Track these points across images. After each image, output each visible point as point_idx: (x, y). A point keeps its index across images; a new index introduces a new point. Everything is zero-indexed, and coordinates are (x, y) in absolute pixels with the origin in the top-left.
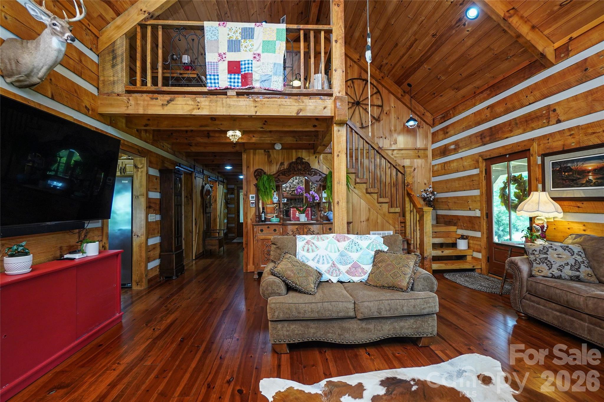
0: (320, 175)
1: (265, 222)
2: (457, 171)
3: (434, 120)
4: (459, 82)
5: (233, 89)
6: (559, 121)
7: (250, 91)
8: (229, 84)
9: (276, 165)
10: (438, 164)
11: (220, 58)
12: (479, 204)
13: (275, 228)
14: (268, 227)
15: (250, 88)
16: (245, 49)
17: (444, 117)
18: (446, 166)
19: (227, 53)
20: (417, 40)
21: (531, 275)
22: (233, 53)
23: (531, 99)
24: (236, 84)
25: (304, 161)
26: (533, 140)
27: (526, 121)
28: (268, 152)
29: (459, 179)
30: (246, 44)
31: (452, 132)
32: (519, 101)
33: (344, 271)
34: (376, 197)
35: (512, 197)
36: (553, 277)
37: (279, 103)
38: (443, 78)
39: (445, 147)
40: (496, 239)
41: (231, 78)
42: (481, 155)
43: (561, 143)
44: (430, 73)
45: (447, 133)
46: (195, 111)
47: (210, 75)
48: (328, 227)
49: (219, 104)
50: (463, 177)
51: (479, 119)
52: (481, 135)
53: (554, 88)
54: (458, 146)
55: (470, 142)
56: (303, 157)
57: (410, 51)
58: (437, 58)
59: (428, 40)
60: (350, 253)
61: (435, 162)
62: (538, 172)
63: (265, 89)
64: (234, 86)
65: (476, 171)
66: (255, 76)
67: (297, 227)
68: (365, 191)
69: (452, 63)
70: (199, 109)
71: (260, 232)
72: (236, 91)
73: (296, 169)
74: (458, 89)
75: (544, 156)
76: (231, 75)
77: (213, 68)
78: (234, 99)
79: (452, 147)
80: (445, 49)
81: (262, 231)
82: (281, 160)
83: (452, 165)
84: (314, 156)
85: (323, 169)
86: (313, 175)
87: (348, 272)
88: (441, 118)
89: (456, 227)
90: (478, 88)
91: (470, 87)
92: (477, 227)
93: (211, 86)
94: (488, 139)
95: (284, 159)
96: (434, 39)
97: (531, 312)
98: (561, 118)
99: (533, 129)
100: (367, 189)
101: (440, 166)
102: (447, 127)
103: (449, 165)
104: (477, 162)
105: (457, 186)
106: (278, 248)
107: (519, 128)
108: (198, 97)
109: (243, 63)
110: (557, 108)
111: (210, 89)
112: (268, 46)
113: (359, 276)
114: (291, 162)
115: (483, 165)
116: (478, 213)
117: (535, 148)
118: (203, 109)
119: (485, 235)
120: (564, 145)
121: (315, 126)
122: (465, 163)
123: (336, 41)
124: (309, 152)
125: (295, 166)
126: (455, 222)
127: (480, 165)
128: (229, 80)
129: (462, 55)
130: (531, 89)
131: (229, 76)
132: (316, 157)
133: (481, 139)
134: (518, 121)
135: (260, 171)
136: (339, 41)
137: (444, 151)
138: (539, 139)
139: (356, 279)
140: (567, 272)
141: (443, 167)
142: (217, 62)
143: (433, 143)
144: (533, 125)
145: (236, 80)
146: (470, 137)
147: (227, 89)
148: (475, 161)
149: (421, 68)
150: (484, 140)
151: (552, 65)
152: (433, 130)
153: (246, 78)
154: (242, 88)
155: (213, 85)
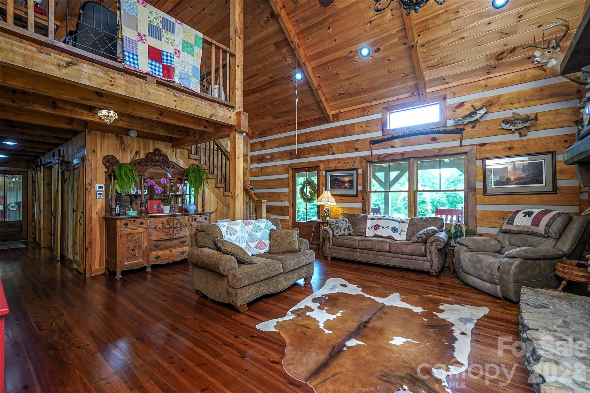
0: (178, 169)
1: (119, 216)
2: (272, 174)
3: (252, 134)
4: (278, 113)
5: (154, 76)
6: (333, 154)
7: (170, 84)
8: (150, 70)
9: (131, 153)
10: (256, 168)
11: (139, 38)
12: (288, 198)
13: (141, 221)
14: (134, 221)
15: (170, 81)
16: (167, 40)
17: (261, 134)
18: (263, 170)
19: (147, 36)
20: (258, 75)
21: (334, 236)
22: (154, 39)
23: (321, 138)
24: (157, 73)
25: (162, 153)
26: (321, 161)
27: (318, 150)
28: (121, 137)
29: (274, 180)
30: (167, 36)
31: (269, 146)
32: (313, 137)
33: (253, 247)
34: (222, 191)
35: (308, 194)
36: (342, 235)
37: (196, 104)
38: (268, 107)
39: (262, 156)
40: (297, 220)
41: (152, 65)
42: (290, 165)
43: (334, 165)
44: (260, 101)
45: (264, 146)
46: (107, 86)
47: (129, 52)
48: (194, 218)
49: (138, 87)
50: (277, 179)
51: (289, 142)
52: (290, 153)
53: (332, 135)
54: (273, 156)
55: (282, 156)
56: (161, 149)
57: (251, 79)
58: (268, 92)
59: (265, 79)
60: (255, 233)
61: (253, 166)
62: (322, 180)
63: (185, 87)
64: (155, 74)
65: (286, 176)
66: (177, 72)
67: (166, 218)
68: (214, 186)
69: (278, 100)
70: (112, 85)
71: (124, 226)
72: (157, 79)
73: (154, 160)
74: (276, 118)
75: (327, 171)
76: (152, 61)
77: (131, 45)
78: (154, 87)
79: (269, 157)
80: (276, 90)
81: (126, 225)
82: (136, 149)
83: (268, 170)
84: (172, 150)
85: (180, 163)
86: (171, 168)
87: (256, 247)
88: (259, 134)
89: (270, 214)
90: (289, 121)
91: (284, 119)
92: (285, 213)
93: (128, 64)
94: (294, 156)
95: (140, 148)
96: (270, 80)
97: (334, 255)
98: (335, 152)
99: (321, 155)
100: (215, 184)
101: (258, 169)
102: (264, 142)
103: (265, 169)
104: (287, 170)
105: (272, 185)
106: (208, 234)
107: (313, 153)
108: (111, 72)
109: (165, 53)
110: (333, 146)
111: (129, 68)
112: (187, 47)
113: (264, 249)
114: (148, 152)
115: (290, 172)
116: (287, 204)
117: (322, 166)
118: (117, 86)
119: (292, 218)
120: (335, 167)
121: (205, 127)
122: (278, 170)
123: (238, 66)
124: (167, 145)
125: (153, 157)
126: (270, 210)
127: (289, 172)
128: (150, 66)
129: (285, 98)
130: (321, 132)
131: (150, 62)
132: (173, 151)
133: (290, 155)
134: (313, 149)
135: (111, 157)
136: (240, 67)
137: (261, 159)
138: (324, 161)
139: (262, 251)
140: (347, 232)
141: (260, 171)
142: (136, 41)
143: (252, 151)
144: (321, 153)
145: (157, 69)
146: (282, 152)
147: (148, 74)
148: (286, 169)
149: (255, 94)
150: (292, 156)
151: (331, 122)
152: (252, 141)
153: (168, 70)
154: (163, 78)
155: (132, 65)
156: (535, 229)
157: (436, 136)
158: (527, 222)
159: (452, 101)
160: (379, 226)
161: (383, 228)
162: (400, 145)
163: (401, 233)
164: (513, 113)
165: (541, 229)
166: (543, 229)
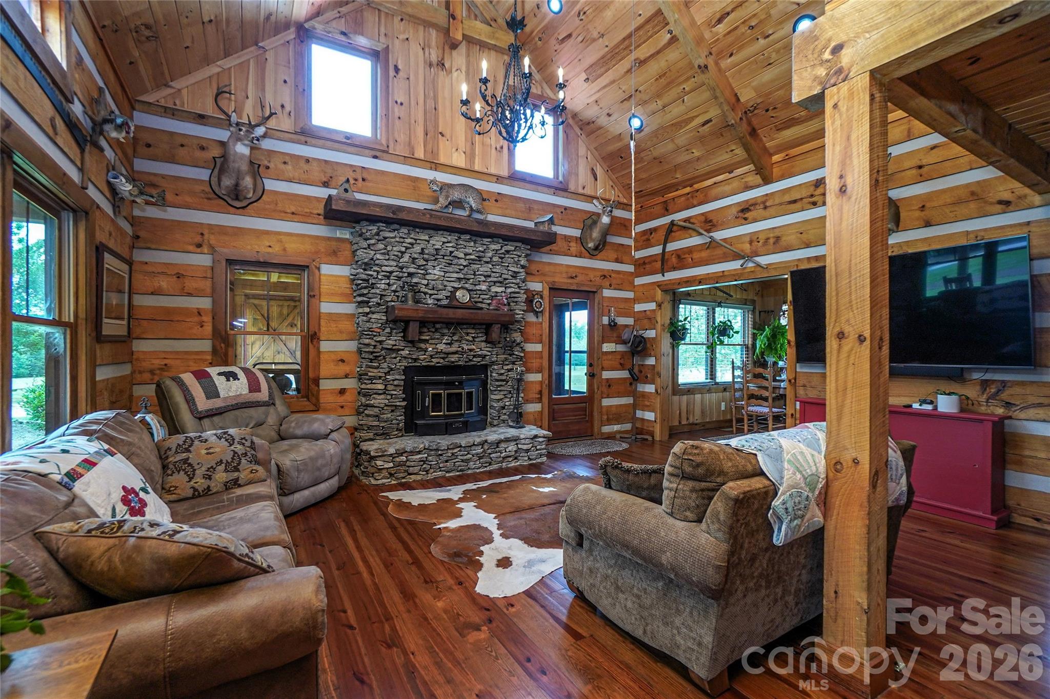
156: (254, 397)
165: (264, 395)
166: (267, 394)
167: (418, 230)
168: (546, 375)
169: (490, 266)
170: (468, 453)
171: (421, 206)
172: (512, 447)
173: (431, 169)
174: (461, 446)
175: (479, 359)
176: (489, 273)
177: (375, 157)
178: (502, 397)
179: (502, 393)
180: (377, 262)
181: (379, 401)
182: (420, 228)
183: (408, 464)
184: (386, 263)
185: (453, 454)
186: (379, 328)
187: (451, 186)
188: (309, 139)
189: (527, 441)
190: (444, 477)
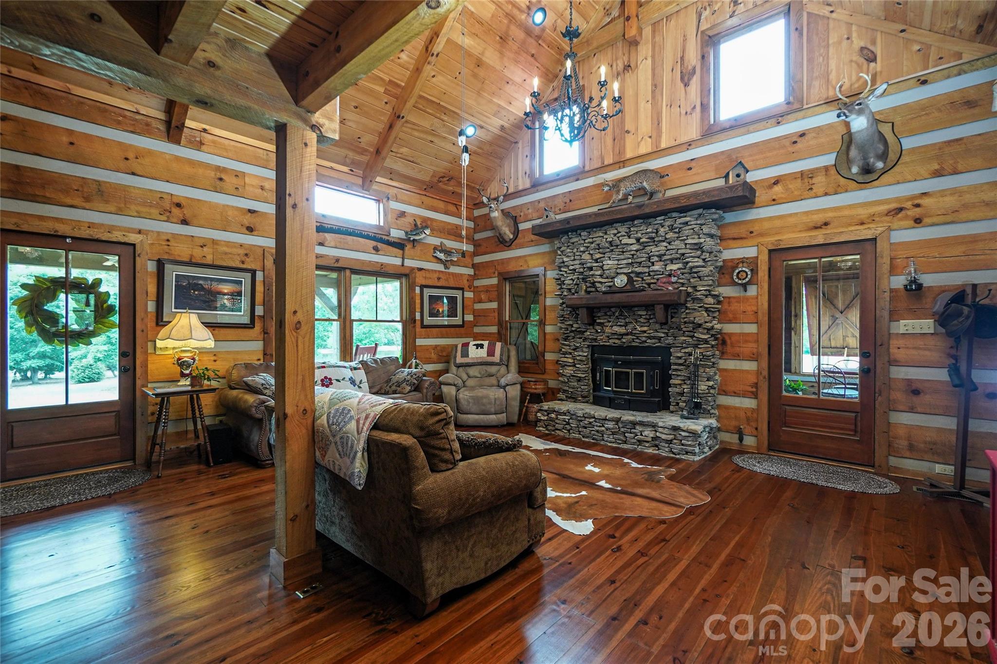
6: (185, 222)
43: (186, 251)
62: (148, 283)
75: (165, 261)
117: (145, 245)
120: (192, 256)
151: (178, 143)
156: (491, 359)
157: (380, 245)
158: (482, 353)
159: (395, 205)
160: (330, 379)
161: (338, 381)
162: (332, 244)
163: (361, 385)
164: (441, 243)
165: (497, 358)
166: (499, 358)
167: (595, 230)
168: (765, 364)
169: (665, 244)
170: (603, 426)
171: (595, 209)
172: (649, 433)
173: (620, 168)
174: (594, 418)
175: (653, 341)
176: (662, 252)
177: (577, 180)
178: (679, 382)
179: (679, 378)
180: (566, 264)
181: (569, 371)
182: (596, 227)
183: (556, 421)
184: (572, 263)
185: (590, 423)
186: (568, 314)
187: (621, 180)
188: (539, 188)
189: (666, 431)
190: (580, 439)
